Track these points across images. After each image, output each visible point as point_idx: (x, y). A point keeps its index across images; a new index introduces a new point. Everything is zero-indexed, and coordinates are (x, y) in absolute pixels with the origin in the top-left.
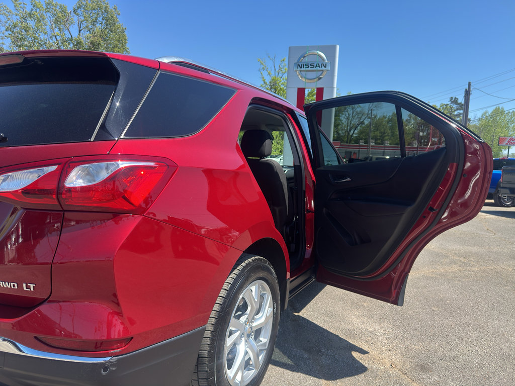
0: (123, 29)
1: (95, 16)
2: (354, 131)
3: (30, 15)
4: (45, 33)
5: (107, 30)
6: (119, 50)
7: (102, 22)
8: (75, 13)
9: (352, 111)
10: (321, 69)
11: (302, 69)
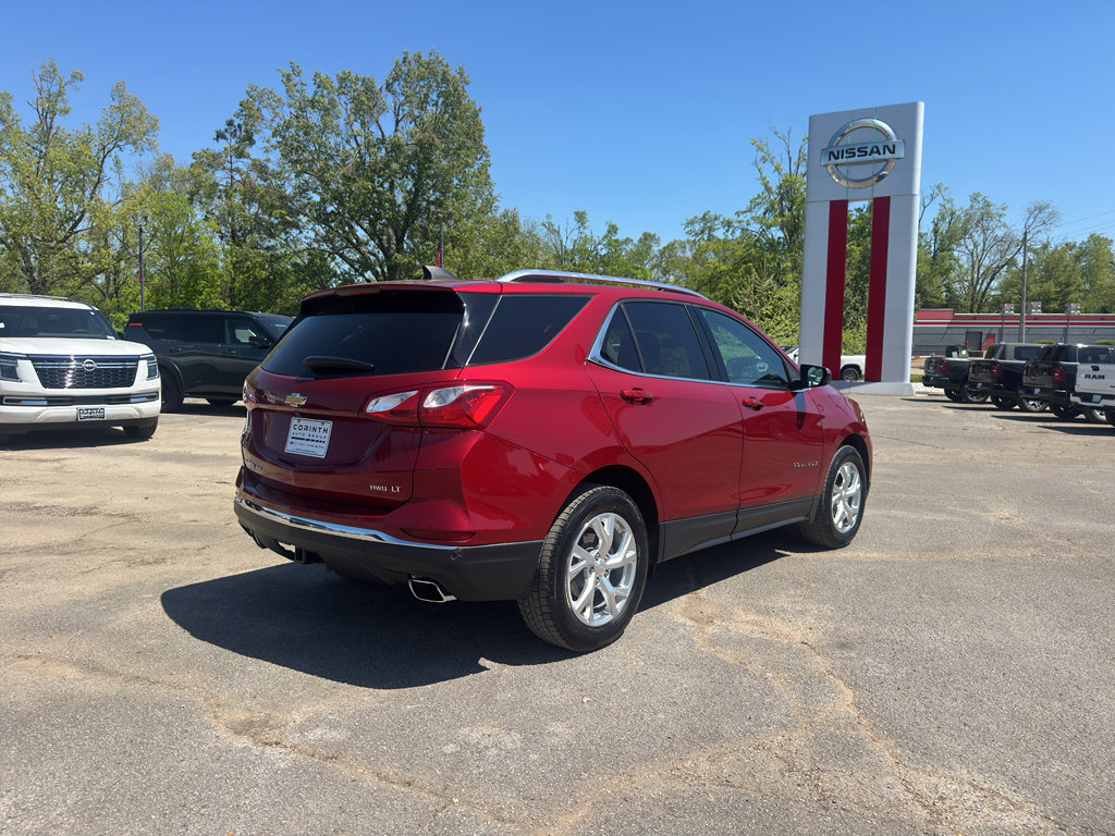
0: (476, 111)
1: (425, 91)
2: (989, 284)
3: (313, 103)
4: (338, 135)
5: (447, 116)
6: (469, 152)
7: (437, 102)
8: (389, 91)
9: (982, 238)
10: (882, 157)
11: (840, 161)
